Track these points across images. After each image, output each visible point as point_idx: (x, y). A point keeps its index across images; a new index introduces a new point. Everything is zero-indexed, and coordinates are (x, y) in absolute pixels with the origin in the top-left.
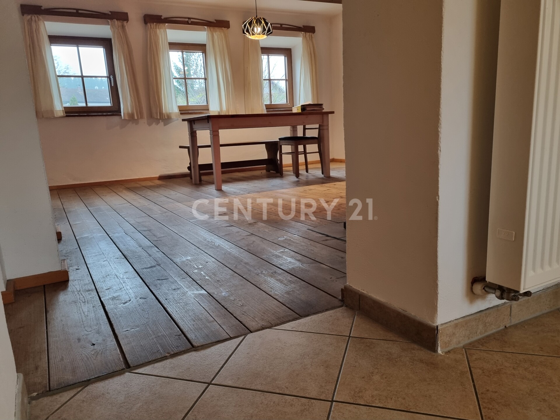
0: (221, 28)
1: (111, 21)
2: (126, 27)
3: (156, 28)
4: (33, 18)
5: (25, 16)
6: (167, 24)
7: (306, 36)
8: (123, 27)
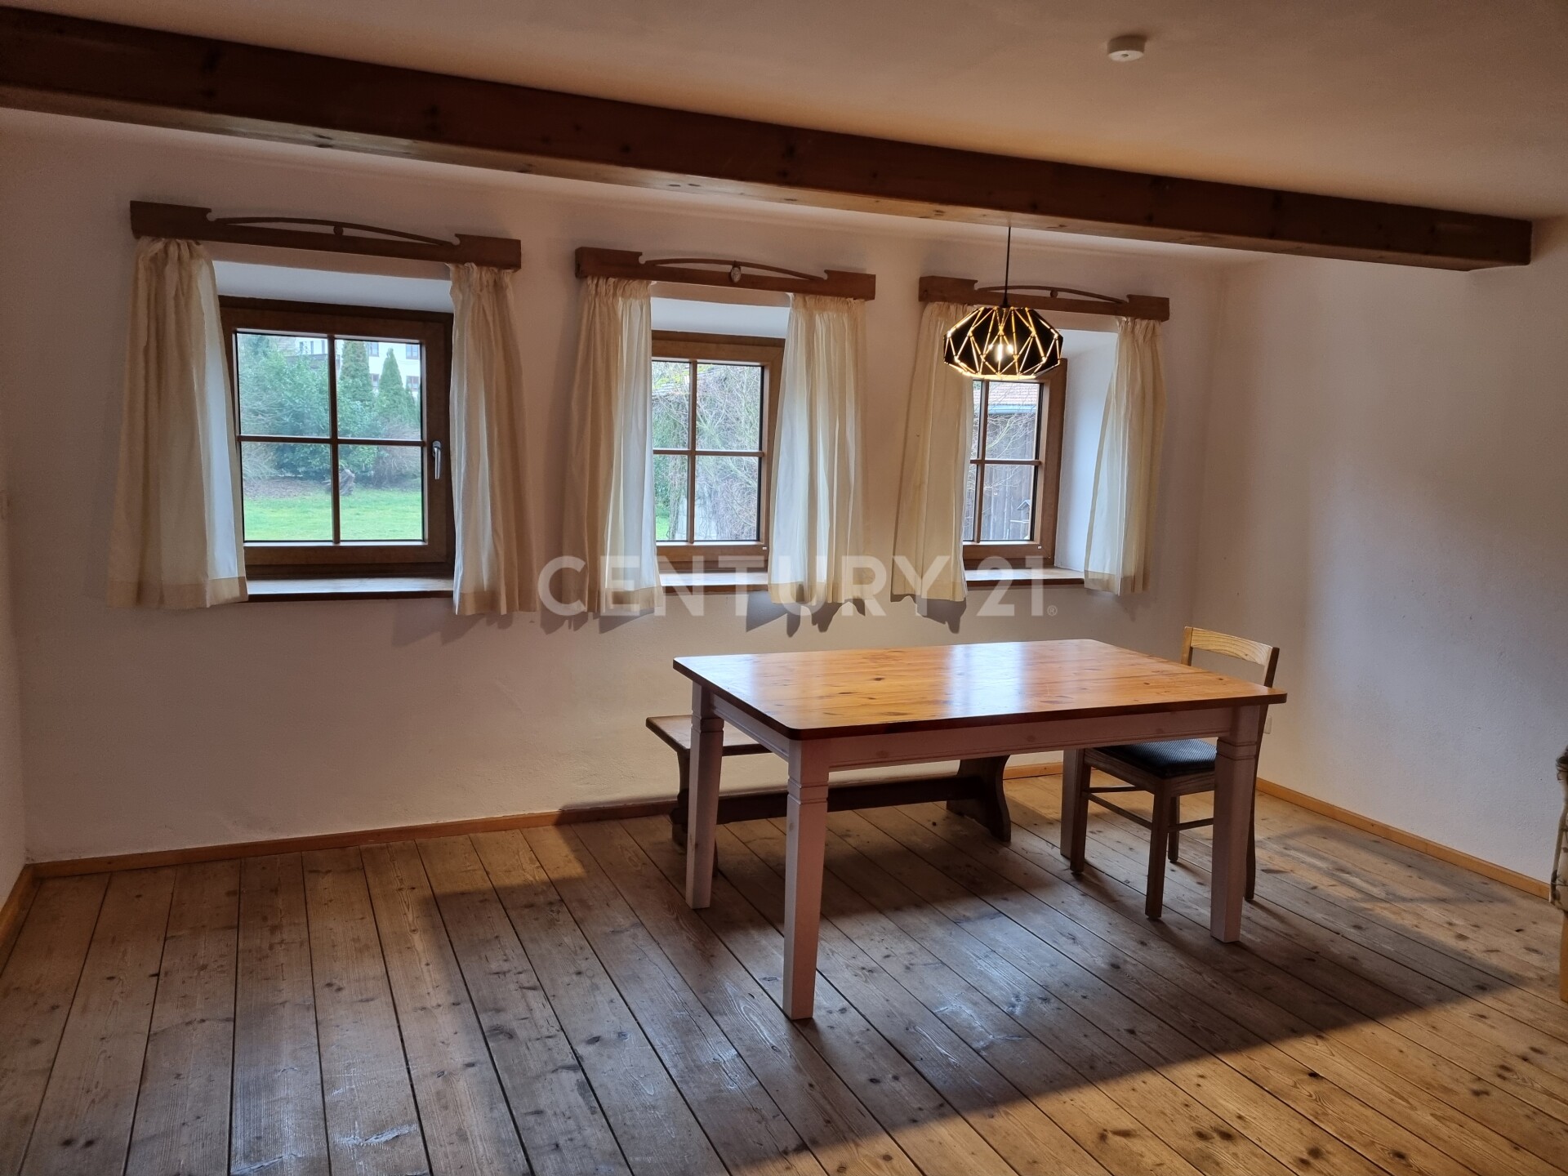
0: (843, 299)
1: (457, 267)
2: (510, 295)
3: (615, 295)
4: (173, 249)
5: (145, 241)
6: (654, 283)
7: (1133, 328)
8: (498, 288)
